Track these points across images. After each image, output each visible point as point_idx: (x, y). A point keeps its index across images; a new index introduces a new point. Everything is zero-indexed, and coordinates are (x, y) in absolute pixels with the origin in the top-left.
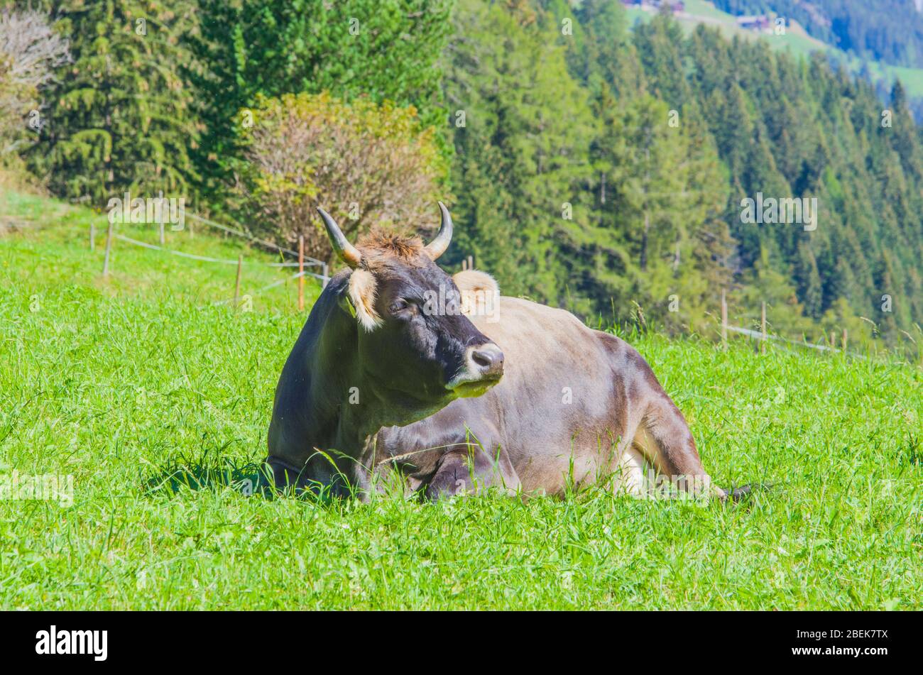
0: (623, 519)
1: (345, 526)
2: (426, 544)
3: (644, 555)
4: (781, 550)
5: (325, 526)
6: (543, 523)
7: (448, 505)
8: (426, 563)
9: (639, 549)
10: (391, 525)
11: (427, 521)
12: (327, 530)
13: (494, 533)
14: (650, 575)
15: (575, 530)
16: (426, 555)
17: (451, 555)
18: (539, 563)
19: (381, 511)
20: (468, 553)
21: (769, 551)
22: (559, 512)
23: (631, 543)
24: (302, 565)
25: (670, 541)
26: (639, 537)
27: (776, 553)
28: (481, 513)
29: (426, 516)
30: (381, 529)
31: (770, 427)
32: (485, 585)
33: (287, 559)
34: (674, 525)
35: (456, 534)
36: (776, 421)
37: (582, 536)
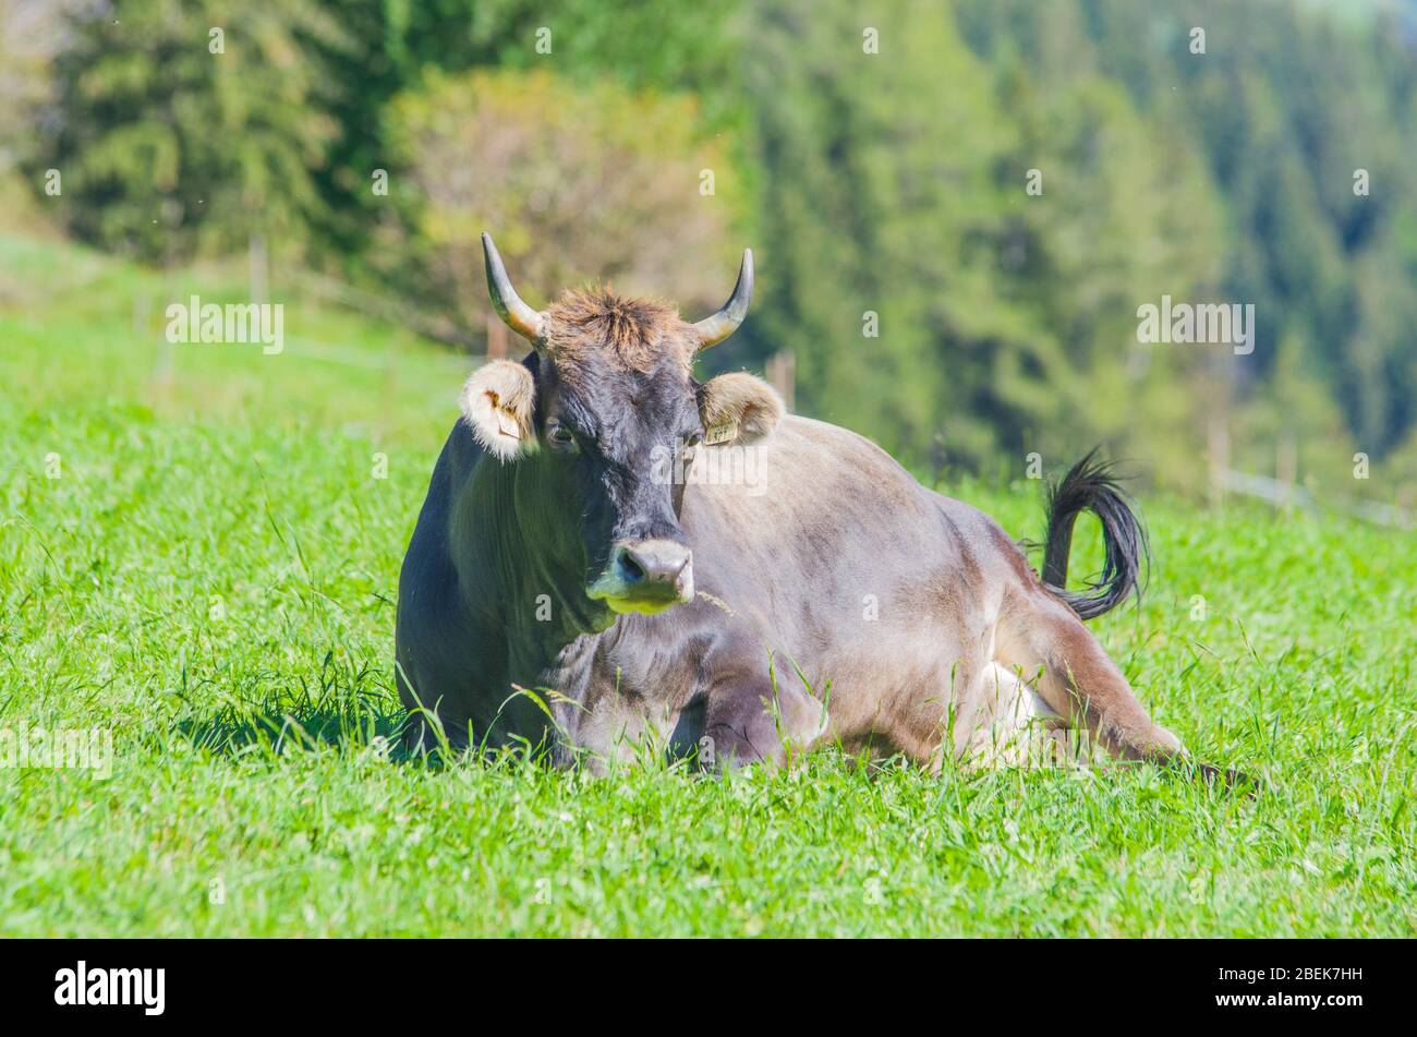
0: (1039, 810)
1: (565, 816)
2: (703, 848)
3: (1074, 871)
4: (1309, 865)
5: (530, 817)
6: (903, 814)
7: (741, 782)
8: (703, 880)
9: (1067, 862)
10: (644, 815)
11: (705, 810)
12: (534, 822)
13: (819, 830)
14: (1085, 905)
15: (956, 827)
16: (703, 867)
17: (744, 868)
18: (895, 882)
19: (626, 792)
20: (775, 864)
21: (1287, 866)
22: (928, 797)
23: (1052, 850)
24: (492, 882)
25: (1118, 848)
26: (1066, 840)
27: (1302, 870)
28: (798, 797)
29: (703, 800)
30: (627, 822)
31: (1293, 653)
32: (803, 920)
33: (466, 873)
34: (1125, 820)
35: (752, 831)
36: (1305, 642)
37: (969, 838)
